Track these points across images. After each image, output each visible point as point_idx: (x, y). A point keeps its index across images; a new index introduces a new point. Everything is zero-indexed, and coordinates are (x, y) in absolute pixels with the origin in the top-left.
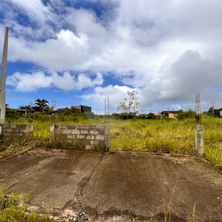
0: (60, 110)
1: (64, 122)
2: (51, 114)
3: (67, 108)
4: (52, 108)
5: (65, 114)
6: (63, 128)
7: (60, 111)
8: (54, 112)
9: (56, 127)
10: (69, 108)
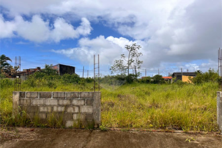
0: (28, 70)
1: (35, 88)
2: (14, 76)
3: (39, 68)
4: (16, 68)
5: (37, 77)
6: (33, 96)
7: (28, 72)
8: (20, 74)
9: (22, 95)
10: (41, 68)
